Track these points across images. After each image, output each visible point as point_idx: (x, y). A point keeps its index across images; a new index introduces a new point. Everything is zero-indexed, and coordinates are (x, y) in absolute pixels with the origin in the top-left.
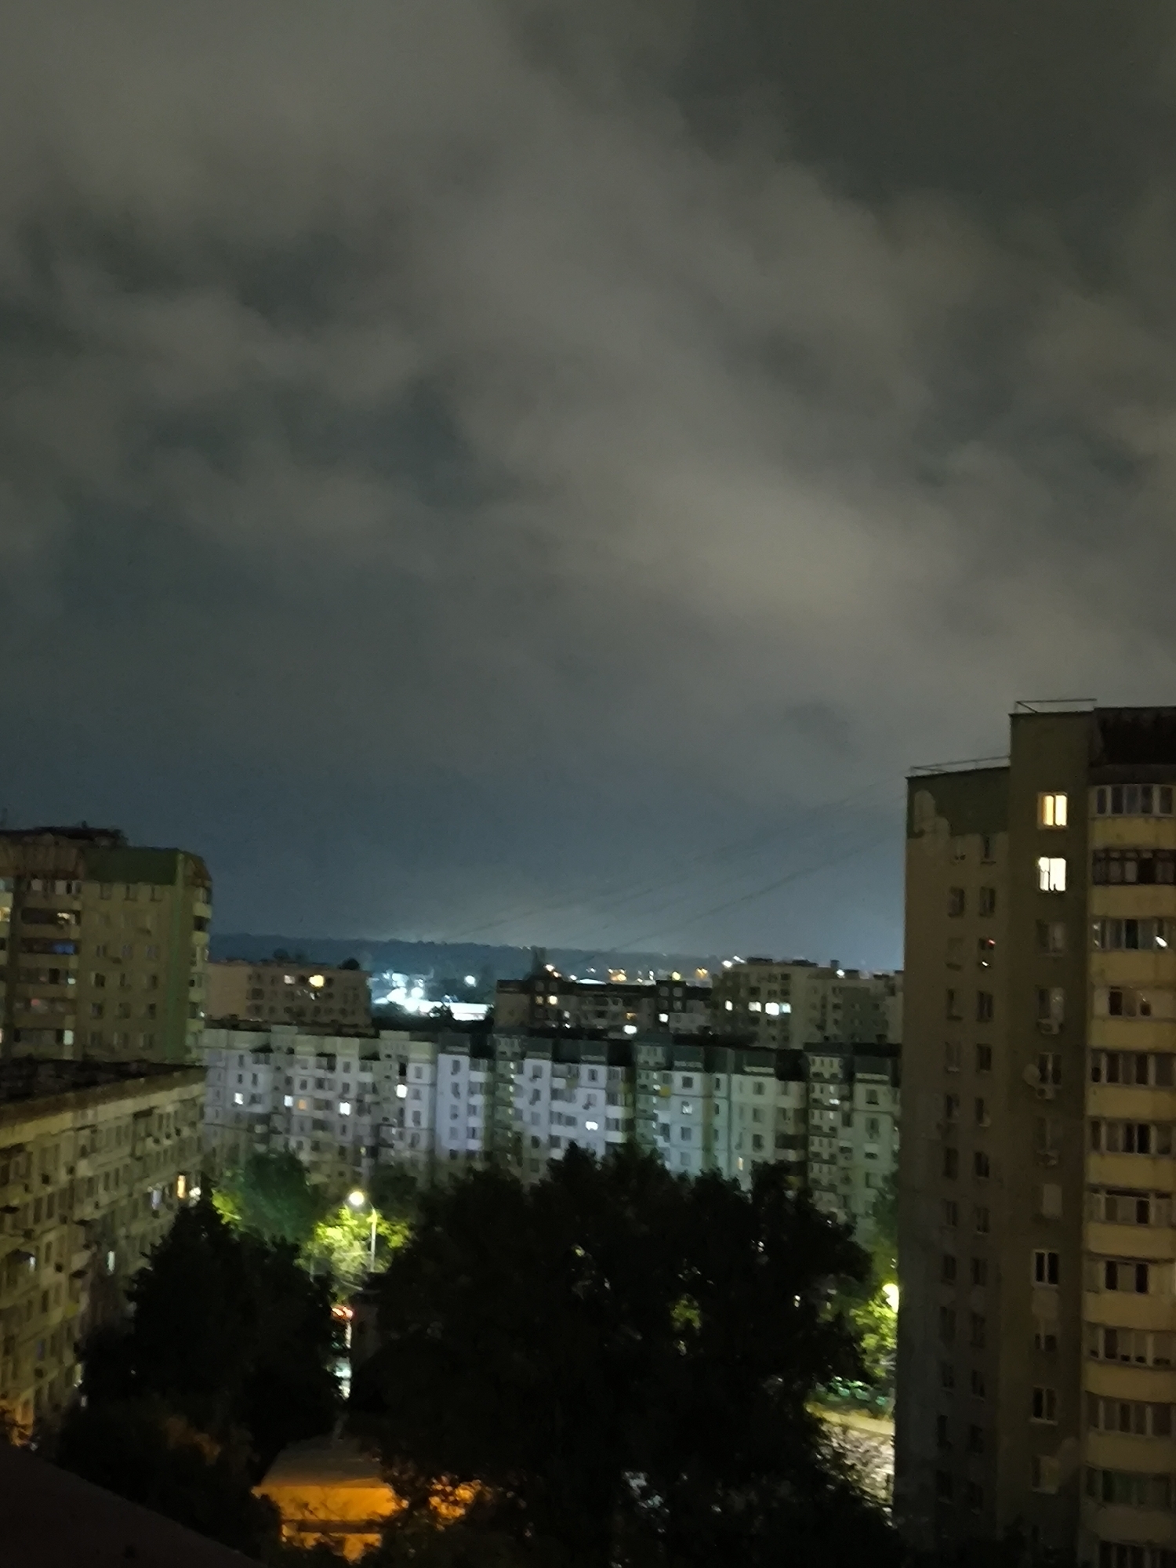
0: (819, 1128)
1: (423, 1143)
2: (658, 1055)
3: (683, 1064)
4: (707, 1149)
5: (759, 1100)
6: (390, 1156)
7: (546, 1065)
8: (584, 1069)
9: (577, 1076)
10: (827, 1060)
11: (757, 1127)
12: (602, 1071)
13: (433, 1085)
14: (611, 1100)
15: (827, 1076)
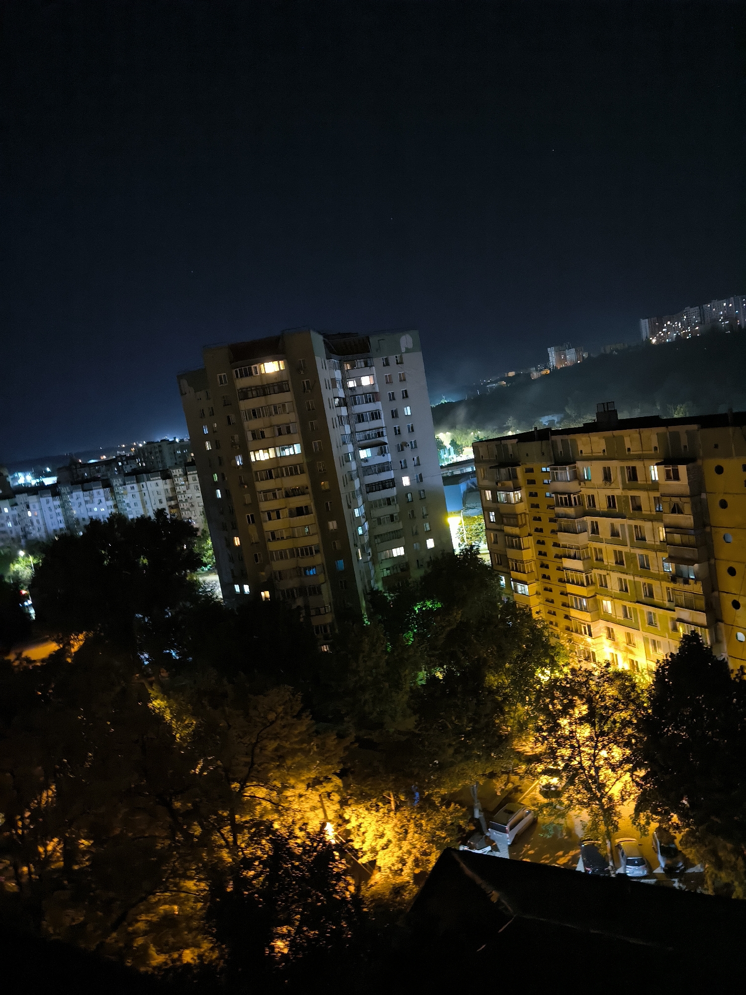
0: (180, 492)
1: (43, 529)
2: (120, 481)
3: (129, 482)
4: (144, 507)
5: (158, 488)
6: (30, 537)
7: (81, 493)
8: (95, 492)
9: (93, 495)
10: (177, 470)
11: (159, 497)
12: (101, 491)
13: (41, 509)
14: (107, 500)
15: (178, 475)
